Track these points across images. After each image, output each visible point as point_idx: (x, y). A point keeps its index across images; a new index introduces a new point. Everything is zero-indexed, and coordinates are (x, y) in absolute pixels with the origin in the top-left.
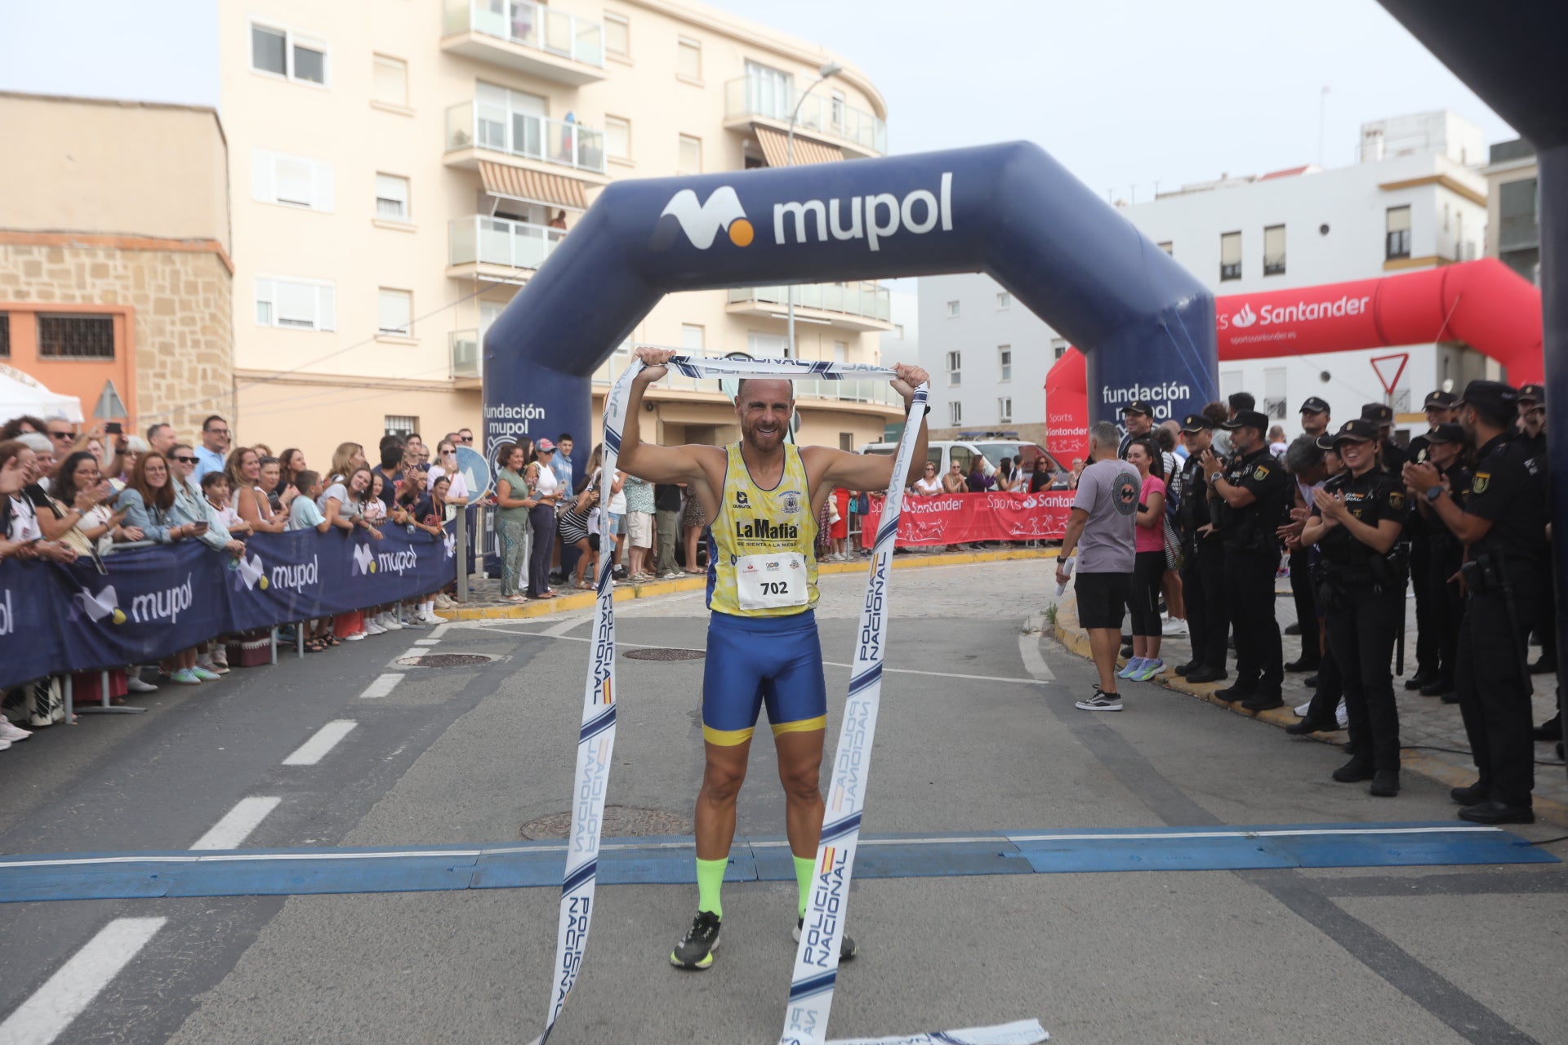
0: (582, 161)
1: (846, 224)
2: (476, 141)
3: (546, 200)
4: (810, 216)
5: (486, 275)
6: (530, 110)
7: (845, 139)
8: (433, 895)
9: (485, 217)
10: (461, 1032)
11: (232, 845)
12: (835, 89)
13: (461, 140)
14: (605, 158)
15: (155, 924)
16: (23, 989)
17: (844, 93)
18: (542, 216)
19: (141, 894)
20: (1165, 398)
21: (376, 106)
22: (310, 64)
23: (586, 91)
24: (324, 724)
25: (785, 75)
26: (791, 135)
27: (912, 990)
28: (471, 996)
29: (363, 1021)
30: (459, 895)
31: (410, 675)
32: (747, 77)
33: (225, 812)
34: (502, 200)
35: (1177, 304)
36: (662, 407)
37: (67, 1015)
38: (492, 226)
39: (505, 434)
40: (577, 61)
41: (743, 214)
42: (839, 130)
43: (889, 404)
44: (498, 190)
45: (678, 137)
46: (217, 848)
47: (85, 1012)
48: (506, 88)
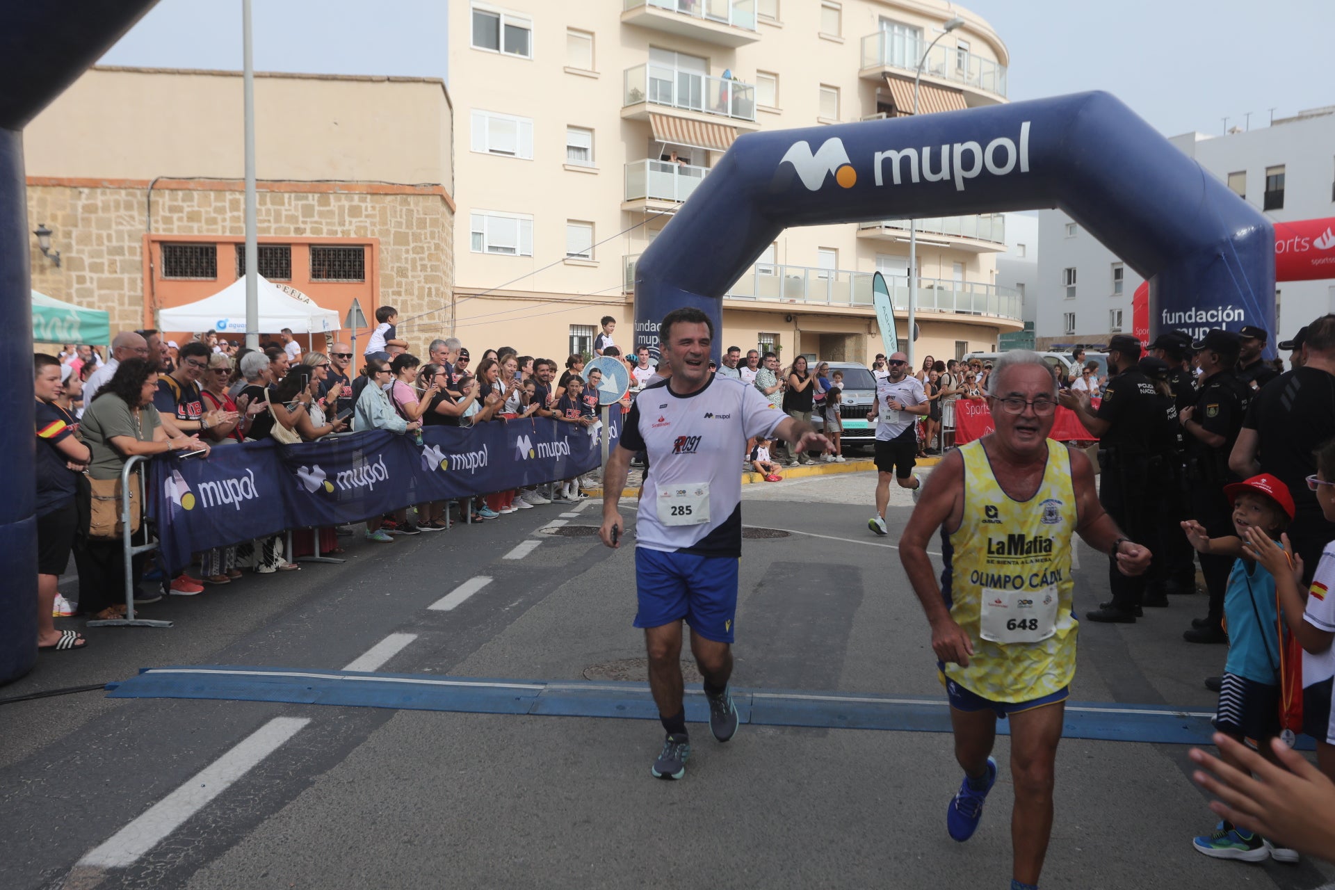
0: (735, 111)
1: (936, 168)
2: (648, 98)
3: (705, 146)
4: (905, 162)
5: (654, 209)
6: (694, 70)
7: (968, 84)
8: (501, 717)
9: (654, 161)
10: (484, 819)
11: (371, 669)
12: (960, 39)
13: (635, 98)
14: (755, 107)
15: (301, 723)
16: (205, 761)
17: (969, 43)
18: (701, 158)
19: (298, 700)
20: (1220, 320)
21: (568, 71)
22: (518, 40)
23: (741, 51)
24: (469, 578)
25: (916, 30)
26: (917, 82)
27: (834, 817)
28: (501, 794)
29: (419, 805)
30: (519, 718)
31: (547, 542)
32: (882, 32)
33: (376, 643)
34: (667, 144)
35: (1235, 235)
36: (800, 319)
37: (227, 782)
38: (661, 168)
39: (651, 345)
40: (734, 26)
41: (849, 162)
42: (963, 76)
43: (1001, 316)
44: (663, 135)
45: (819, 88)
46: (361, 670)
47: (239, 781)
48: (673, 51)
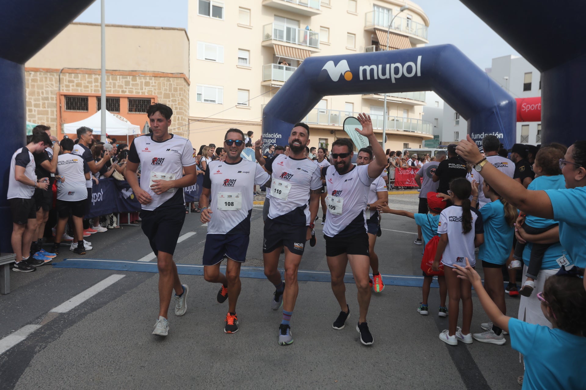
0: (310, 44)
1: (384, 73)
2: (273, 38)
3: (297, 58)
4: (372, 71)
5: (275, 85)
6: (293, 26)
7: (411, 34)
9: (275, 64)
11: (148, 261)
12: (408, 14)
13: (268, 37)
14: (319, 42)
15: (122, 276)
17: (412, 16)
18: (296, 64)
19: (121, 270)
21: (239, 26)
22: (218, 12)
23: (313, 18)
25: (389, 10)
26: (389, 32)
32: (374, 11)
34: (281, 58)
35: (500, 104)
36: (336, 132)
37: (97, 292)
38: (278, 67)
39: (268, 143)
40: (310, 8)
41: (349, 70)
42: (409, 30)
43: (423, 133)
44: (279, 54)
45: (347, 34)
46: (144, 261)
48: (284, 18)
